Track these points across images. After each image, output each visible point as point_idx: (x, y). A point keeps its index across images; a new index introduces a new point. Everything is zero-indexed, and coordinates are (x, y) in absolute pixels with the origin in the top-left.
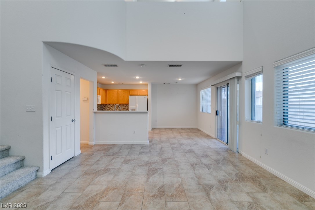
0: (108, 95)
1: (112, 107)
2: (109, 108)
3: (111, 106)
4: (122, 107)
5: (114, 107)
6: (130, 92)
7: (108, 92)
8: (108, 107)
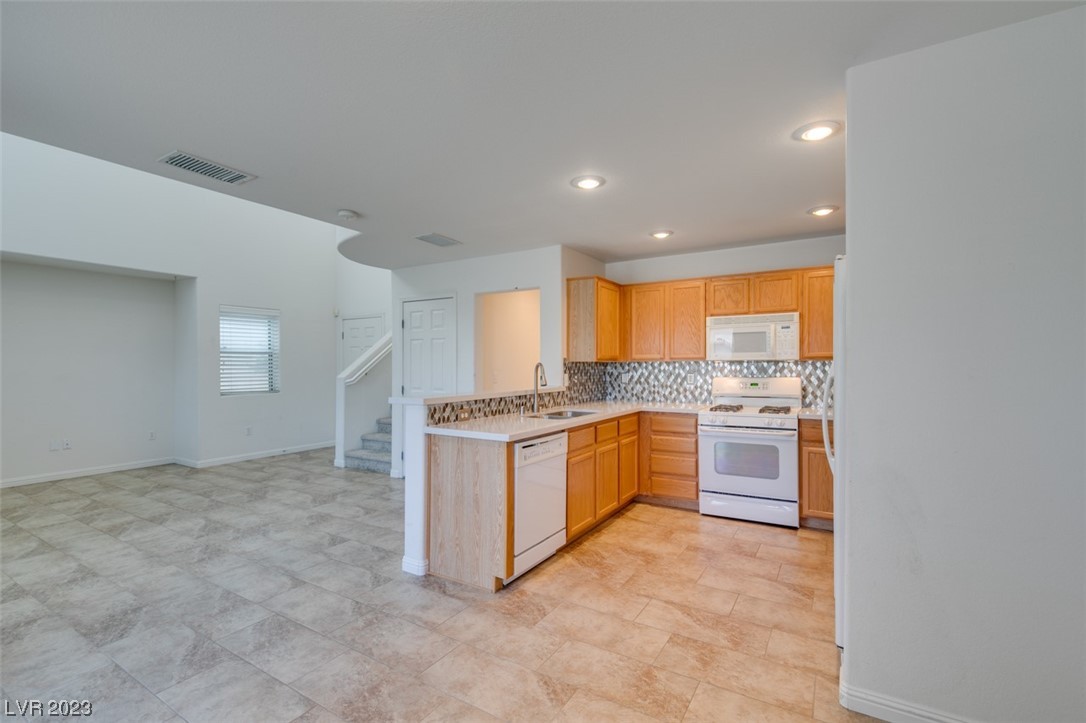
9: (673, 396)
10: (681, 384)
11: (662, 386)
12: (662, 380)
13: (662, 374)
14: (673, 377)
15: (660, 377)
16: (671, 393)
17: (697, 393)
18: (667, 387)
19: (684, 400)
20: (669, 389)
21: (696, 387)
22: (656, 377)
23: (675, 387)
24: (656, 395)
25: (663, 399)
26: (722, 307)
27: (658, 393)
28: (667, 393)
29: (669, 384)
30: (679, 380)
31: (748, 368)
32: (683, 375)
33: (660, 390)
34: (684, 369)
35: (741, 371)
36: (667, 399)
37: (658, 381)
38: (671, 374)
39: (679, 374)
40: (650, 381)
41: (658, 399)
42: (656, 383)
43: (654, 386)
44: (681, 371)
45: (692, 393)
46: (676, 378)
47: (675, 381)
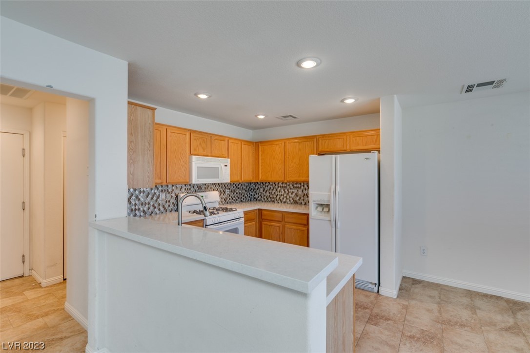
0: (260, 158)
1: (275, 190)
2: (268, 193)
3: (272, 188)
4: (300, 192)
5: (278, 190)
6: (320, 142)
7: (260, 147)
8: (266, 190)
9: (150, 211)
10: (156, 200)
11: (142, 204)
12: (142, 200)
13: (142, 194)
14: (150, 196)
15: (140, 197)
16: (149, 208)
17: (166, 206)
18: (146, 204)
19: (158, 212)
20: (147, 206)
21: (166, 202)
22: (137, 197)
23: (152, 203)
24: (137, 212)
25: (142, 214)
26: (197, 150)
27: (139, 209)
28: (145, 209)
29: (147, 202)
30: (155, 198)
31: (193, 187)
32: (157, 194)
33: (140, 207)
34: (158, 189)
35: (190, 189)
36: (146, 213)
37: (139, 200)
38: (149, 194)
39: (155, 193)
40: (131, 200)
41: (138, 214)
42: (137, 202)
43: (135, 205)
44: (156, 191)
45: (164, 207)
46: (153, 196)
47: (152, 199)
